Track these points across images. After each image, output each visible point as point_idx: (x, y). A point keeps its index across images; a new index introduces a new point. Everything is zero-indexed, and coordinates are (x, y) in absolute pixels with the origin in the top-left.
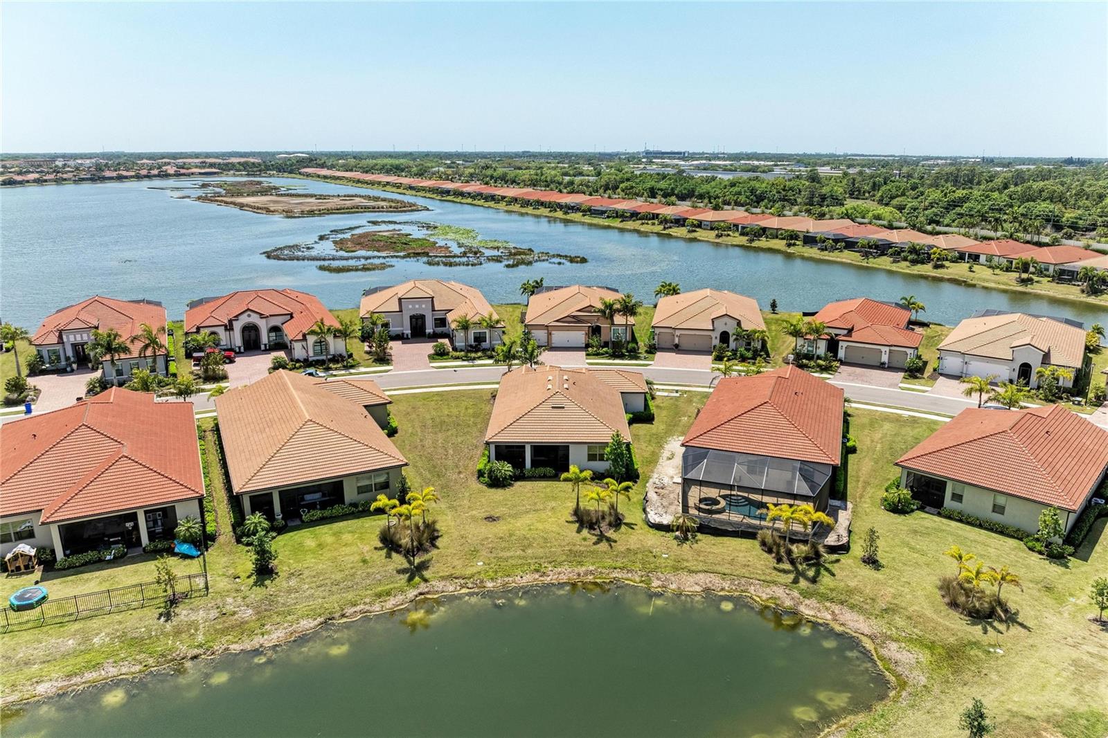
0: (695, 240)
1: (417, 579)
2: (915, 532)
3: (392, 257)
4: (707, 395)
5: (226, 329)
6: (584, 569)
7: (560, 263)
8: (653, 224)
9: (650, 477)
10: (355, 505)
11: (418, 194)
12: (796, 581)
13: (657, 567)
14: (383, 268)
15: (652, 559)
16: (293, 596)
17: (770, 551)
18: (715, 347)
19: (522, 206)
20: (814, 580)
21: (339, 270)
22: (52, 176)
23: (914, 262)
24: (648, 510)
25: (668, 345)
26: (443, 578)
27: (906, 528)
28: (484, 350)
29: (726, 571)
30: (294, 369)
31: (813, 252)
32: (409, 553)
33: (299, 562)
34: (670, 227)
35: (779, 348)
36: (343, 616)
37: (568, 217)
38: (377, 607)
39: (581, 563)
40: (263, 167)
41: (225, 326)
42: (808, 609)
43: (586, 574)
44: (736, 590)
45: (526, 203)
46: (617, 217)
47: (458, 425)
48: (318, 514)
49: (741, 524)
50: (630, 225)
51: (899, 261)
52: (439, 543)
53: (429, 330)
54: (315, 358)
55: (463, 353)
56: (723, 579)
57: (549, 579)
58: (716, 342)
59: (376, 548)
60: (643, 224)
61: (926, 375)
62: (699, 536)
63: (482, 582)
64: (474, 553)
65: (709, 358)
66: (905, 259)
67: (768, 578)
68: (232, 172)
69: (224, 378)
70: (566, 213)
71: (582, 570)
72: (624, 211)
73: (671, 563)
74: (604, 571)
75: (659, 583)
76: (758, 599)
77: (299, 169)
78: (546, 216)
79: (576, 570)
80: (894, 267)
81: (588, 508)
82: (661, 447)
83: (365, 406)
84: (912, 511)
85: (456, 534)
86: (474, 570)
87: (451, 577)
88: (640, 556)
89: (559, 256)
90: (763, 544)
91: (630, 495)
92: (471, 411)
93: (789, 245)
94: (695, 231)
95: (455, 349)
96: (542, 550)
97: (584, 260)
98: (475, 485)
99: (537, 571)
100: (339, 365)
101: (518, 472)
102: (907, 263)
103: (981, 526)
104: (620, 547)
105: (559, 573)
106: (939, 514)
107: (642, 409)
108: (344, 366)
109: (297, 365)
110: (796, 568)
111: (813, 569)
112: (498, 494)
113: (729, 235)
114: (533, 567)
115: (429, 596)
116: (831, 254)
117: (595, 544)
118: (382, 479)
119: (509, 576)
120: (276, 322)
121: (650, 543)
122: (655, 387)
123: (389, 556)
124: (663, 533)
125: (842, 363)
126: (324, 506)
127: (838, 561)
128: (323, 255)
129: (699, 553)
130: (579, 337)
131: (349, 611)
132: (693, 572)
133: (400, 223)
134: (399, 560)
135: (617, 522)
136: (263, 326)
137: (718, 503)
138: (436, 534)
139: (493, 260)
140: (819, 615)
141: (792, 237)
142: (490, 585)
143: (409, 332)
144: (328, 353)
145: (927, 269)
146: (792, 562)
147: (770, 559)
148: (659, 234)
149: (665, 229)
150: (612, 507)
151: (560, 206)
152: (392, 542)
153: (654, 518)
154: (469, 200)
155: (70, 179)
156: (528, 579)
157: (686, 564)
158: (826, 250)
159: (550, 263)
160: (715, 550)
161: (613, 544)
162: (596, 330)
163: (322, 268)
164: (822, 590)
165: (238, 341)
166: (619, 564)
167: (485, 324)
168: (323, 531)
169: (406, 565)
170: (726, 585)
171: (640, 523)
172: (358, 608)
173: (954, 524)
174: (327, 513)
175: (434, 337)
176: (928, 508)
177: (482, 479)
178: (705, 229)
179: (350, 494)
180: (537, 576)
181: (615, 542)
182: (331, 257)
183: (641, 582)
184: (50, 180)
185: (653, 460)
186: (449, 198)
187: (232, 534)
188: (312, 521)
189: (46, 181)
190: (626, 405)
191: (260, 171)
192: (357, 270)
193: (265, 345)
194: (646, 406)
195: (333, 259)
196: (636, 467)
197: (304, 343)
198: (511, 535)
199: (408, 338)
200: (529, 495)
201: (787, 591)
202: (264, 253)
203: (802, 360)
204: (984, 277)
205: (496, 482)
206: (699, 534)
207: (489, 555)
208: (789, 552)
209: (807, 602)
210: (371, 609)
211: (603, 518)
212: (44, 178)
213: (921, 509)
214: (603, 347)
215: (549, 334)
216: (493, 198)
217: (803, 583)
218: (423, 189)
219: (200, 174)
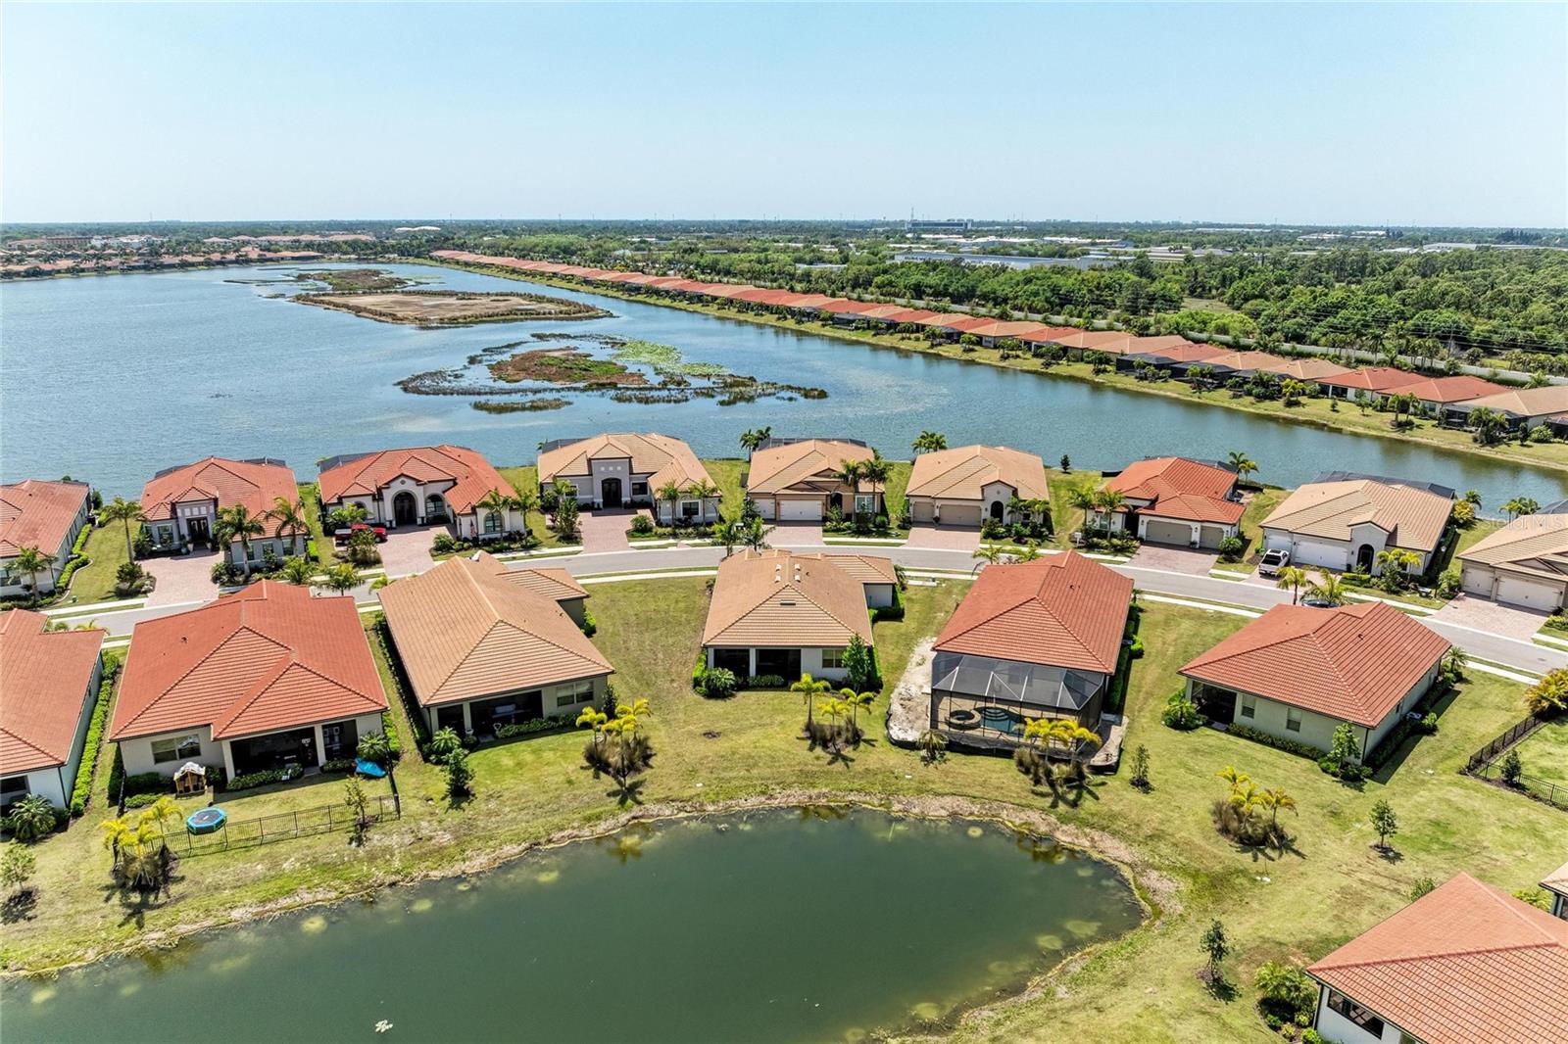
0: (972, 362)
1: (629, 802)
2: (1196, 751)
3: (569, 389)
4: (969, 585)
5: (374, 499)
6: (816, 791)
7: (791, 399)
8: (917, 339)
9: (895, 687)
10: (554, 719)
11: (597, 290)
12: (1054, 805)
13: (898, 790)
14: (558, 407)
15: (894, 781)
16: (493, 819)
17: (1027, 772)
18: (985, 520)
19: (739, 311)
20: (1074, 804)
21: (500, 409)
22: (91, 264)
23: (1261, 398)
24: (891, 724)
25: (926, 518)
26: (658, 801)
27: (1186, 747)
28: (696, 525)
29: (977, 794)
30: (460, 550)
31: (1129, 381)
32: (619, 773)
33: (497, 782)
34: (940, 345)
35: (1066, 522)
36: (550, 841)
37: (802, 327)
38: (586, 832)
39: (813, 785)
40: (379, 249)
41: (374, 495)
42: (1065, 836)
43: (818, 797)
44: (986, 815)
45: (745, 307)
46: (869, 328)
47: (668, 622)
48: (513, 729)
49: (997, 741)
50: (886, 340)
51: (1240, 396)
52: (651, 762)
53: (626, 498)
54: (486, 537)
55: (669, 529)
56: (973, 803)
57: (776, 802)
58: (986, 515)
59: (582, 768)
60: (903, 339)
61: (1247, 556)
62: (948, 755)
63: (702, 805)
64: (693, 773)
65: (978, 535)
66: (1249, 393)
67: (1024, 802)
68: (336, 255)
69: (377, 562)
70: (799, 322)
71: (814, 792)
72: (878, 321)
73: (914, 784)
74: (838, 793)
75: (901, 807)
76: (1010, 825)
77: (429, 251)
78: (772, 326)
79: (808, 793)
80: (1234, 405)
81: (822, 722)
82: (911, 650)
83: (559, 601)
84: (1197, 726)
85: (671, 752)
86: (692, 792)
87: (668, 800)
88: (880, 777)
89: (790, 388)
90: (1020, 763)
91: (871, 707)
92: (682, 605)
93: (1098, 372)
94: (972, 350)
95: (659, 524)
96: (769, 770)
97: (823, 395)
98: (692, 697)
99: (763, 793)
100: (517, 545)
101: (740, 681)
102: (1251, 399)
103: (1273, 745)
104: (857, 767)
105: (789, 796)
106: (1228, 731)
107: (889, 602)
108: (523, 547)
109: (466, 545)
110: (1055, 791)
111: (1075, 792)
112: (717, 706)
113: (1018, 356)
114: (758, 789)
115: (643, 820)
116: (1152, 384)
117: (830, 763)
118: (584, 688)
119: (731, 799)
120: (436, 489)
121: (891, 763)
122: (907, 573)
123: (597, 776)
124: (907, 751)
125: (1143, 542)
126: (519, 720)
127: (1103, 784)
128: (477, 386)
129: (946, 774)
130: (814, 507)
131: (556, 836)
132: (939, 795)
133: (575, 337)
134: (608, 782)
135: (856, 738)
136: (420, 495)
137: (971, 716)
138: (649, 752)
139: (703, 394)
140: (1076, 841)
141: (1101, 360)
142: (710, 808)
143: (599, 500)
144: (502, 531)
145: (1276, 407)
146: (1052, 784)
147: (1027, 781)
148: (925, 354)
149: (933, 346)
150: (850, 721)
151: (792, 312)
152: (600, 760)
153: (897, 733)
154: (667, 301)
155: (115, 268)
156: (753, 802)
157: (931, 786)
158: (1146, 379)
159: (778, 398)
160: (965, 770)
161: (850, 763)
162: (836, 500)
163: (478, 406)
164: (1082, 814)
165: (388, 512)
166: (856, 786)
167: (697, 493)
168: (521, 748)
169: (617, 787)
170: (976, 809)
171: (881, 740)
172: (566, 833)
173: (1242, 742)
174: (524, 728)
175: (633, 507)
176: (1216, 724)
177: (698, 688)
178: (987, 347)
179: (549, 707)
180: (763, 799)
181: (853, 760)
182: (487, 390)
183: (881, 805)
184: (88, 270)
185: (900, 666)
186: (640, 297)
187: (417, 751)
188: (507, 737)
189: (83, 270)
190: (869, 598)
191: (375, 254)
192: (524, 409)
193: (423, 518)
194: (895, 599)
195: (491, 393)
196: (879, 675)
197: (473, 518)
198: (733, 753)
199: (599, 509)
200: (754, 707)
201: (1043, 816)
202: (399, 383)
203: (1092, 539)
204: (1350, 418)
205: (715, 692)
206: (947, 753)
207: (709, 775)
208: (1049, 773)
209: (1065, 827)
210: (581, 834)
211: (839, 734)
212: (82, 266)
213: (1208, 724)
214: (844, 521)
215: (778, 505)
216: (699, 298)
217: (1062, 807)
218: (603, 284)
219: (293, 258)
